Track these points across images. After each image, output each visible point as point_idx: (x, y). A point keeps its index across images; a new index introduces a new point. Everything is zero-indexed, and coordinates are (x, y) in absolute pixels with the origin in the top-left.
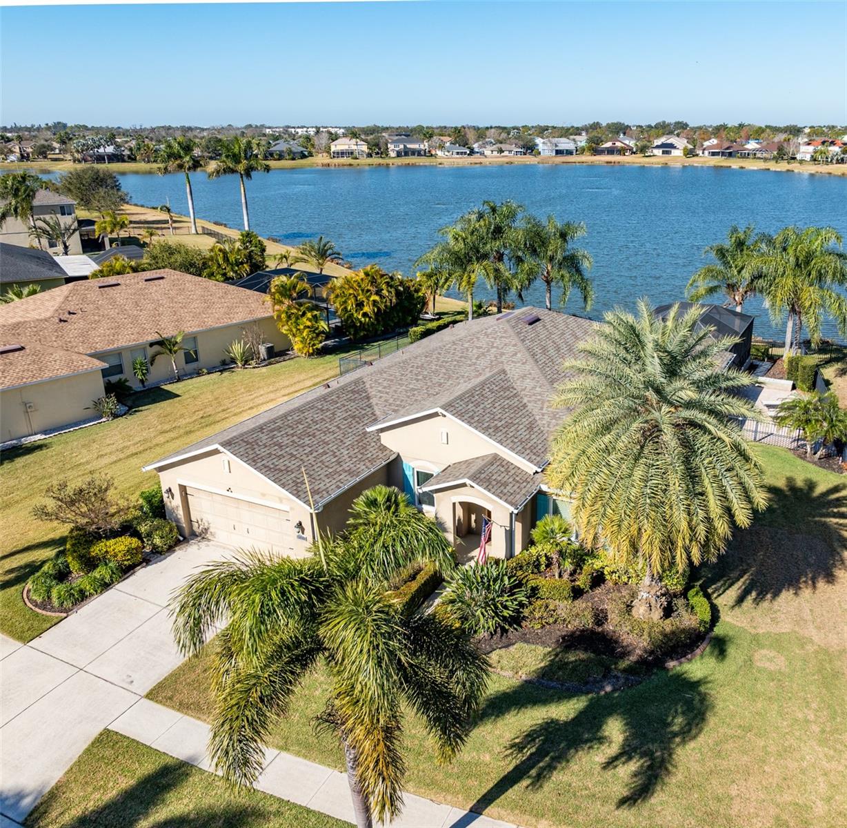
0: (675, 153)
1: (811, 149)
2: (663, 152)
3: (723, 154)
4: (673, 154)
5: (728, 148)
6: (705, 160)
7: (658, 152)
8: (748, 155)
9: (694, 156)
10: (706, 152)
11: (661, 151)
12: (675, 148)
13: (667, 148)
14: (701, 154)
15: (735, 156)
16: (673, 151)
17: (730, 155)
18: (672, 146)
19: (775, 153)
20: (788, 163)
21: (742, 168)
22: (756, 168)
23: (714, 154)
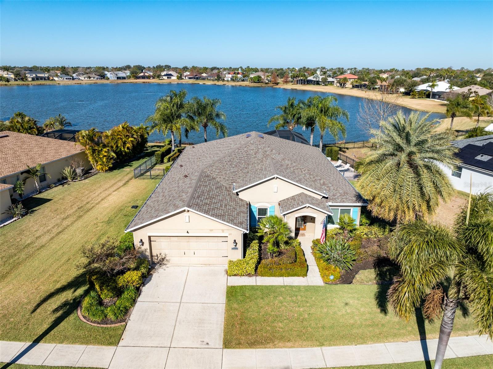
0: (173, 78)
1: (230, 76)
2: (168, 78)
3: (194, 78)
4: (172, 79)
5: (196, 76)
6: (186, 81)
7: (165, 78)
8: (205, 78)
9: (181, 79)
10: (187, 78)
11: (166, 77)
12: (173, 76)
13: (169, 76)
14: (184, 78)
15: (199, 79)
16: (172, 77)
17: (197, 78)
18: (171, 75)
19: (216, 78)
20: (223, 81)
21: (204, 84)
22: (210, 84)
23: (190, 78)
